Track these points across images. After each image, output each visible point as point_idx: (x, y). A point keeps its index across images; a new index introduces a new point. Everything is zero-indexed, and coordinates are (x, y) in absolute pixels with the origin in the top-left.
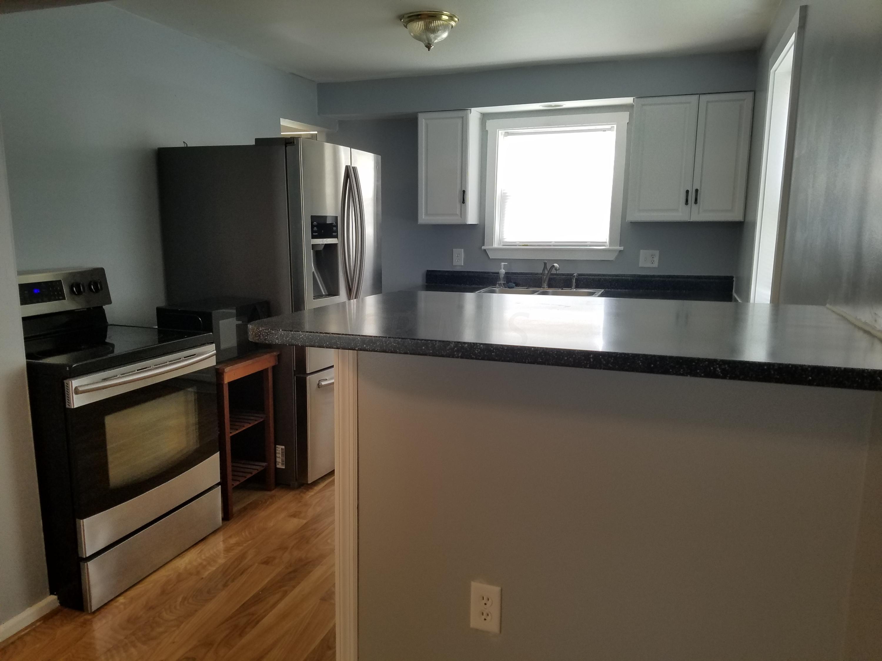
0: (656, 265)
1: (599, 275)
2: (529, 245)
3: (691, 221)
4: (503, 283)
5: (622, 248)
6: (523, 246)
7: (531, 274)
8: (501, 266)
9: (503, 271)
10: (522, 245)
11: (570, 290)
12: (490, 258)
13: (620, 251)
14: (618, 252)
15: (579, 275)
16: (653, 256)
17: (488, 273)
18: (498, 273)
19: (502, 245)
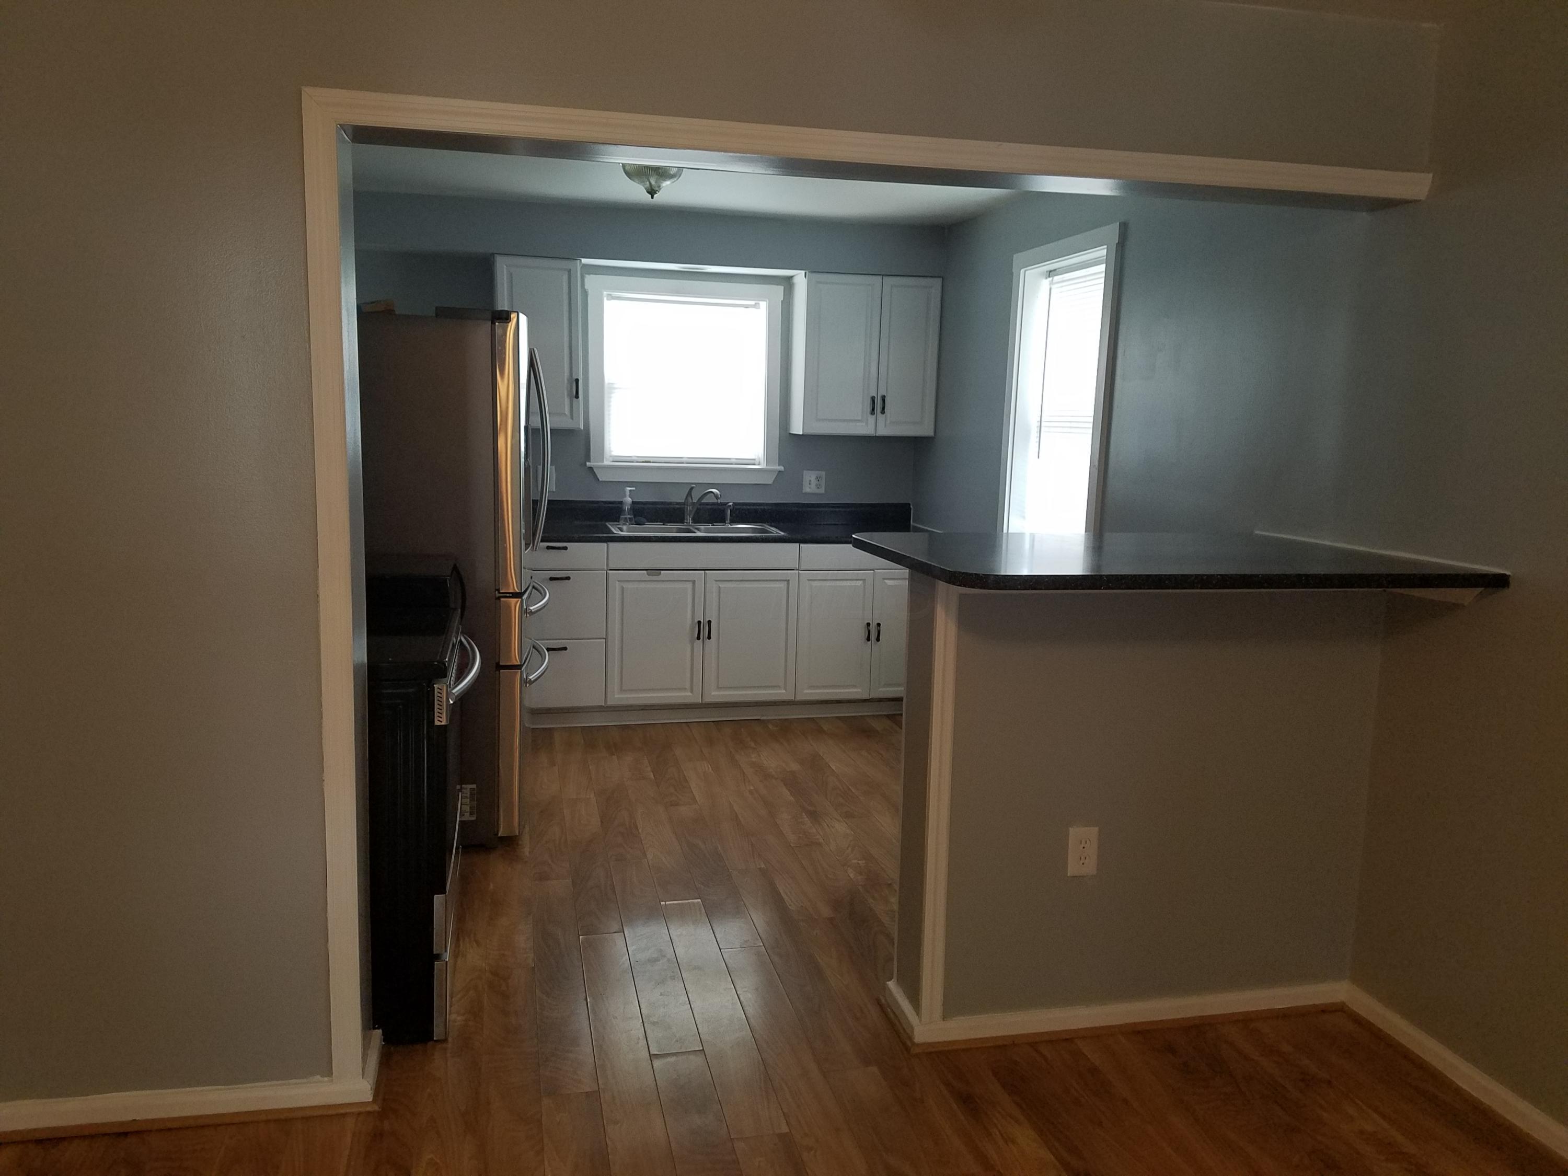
0: (822, 491)
1: (754, 504)
2: (652, 461)
3: (877, 435)
4: (629, 518)
5: (782, 468)
6: (643, 462)
7: (662, 503)
8: (625, 492)
9: (629, 500)
10: (641, 461)
11: (724, 525)
12: (600, 480)
13: (780, 471)
14: (777, 473)
15: (735, 504)
16: (818, 479)
17: (598, 502)
18: (621, 503)
19: (612, 460)
